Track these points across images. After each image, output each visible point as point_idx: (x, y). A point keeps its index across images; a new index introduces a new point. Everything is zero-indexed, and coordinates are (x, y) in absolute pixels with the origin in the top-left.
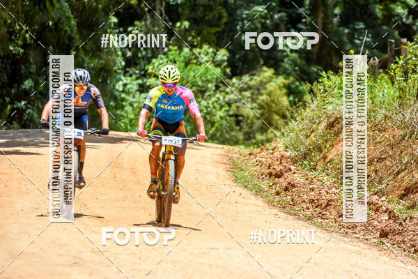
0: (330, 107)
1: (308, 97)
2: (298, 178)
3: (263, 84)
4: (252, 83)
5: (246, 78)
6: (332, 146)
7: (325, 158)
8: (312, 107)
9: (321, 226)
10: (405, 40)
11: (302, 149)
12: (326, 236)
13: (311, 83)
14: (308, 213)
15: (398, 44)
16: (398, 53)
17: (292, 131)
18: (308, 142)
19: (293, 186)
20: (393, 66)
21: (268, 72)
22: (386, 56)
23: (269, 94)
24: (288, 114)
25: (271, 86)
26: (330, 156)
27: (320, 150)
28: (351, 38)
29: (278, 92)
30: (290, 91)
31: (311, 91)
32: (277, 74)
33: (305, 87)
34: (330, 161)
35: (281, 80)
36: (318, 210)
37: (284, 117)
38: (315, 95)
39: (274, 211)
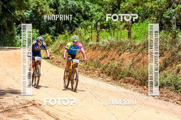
0: (60, 42)
1: (56, 40)
2: (54, 57)
3: (46, 37)
4: (44, 37)
5: (43, 36)
6: (61, 50)
7: (59, 52)
8: (57, 42)
9: (59, 67)
10: (76, 28)
11: (55, 50)
12: (60, 68)
13: (57, 37)
14: (56, 64)
15: (75, 28)
16: (75, 30)
17: (52, 47)
18: (56, 49)
19: (53, 58)
20: (74, 33)
21: (48, 34)
22: (72, 31)
23: (48, 39)
24: (52, 43)
25: (48, 37)
26: (61, 52)
27: (58, 51)
28: (65, 27)
29: (50, 39)
30: (52, 38)
31: (57, 38)
32: (49, 35)
33: (55, 37)
34: (61, 53)
35: (50, 36)
36: (58, 63)
37: (51, 44)
38: (57, 39)
39: (49, 63)
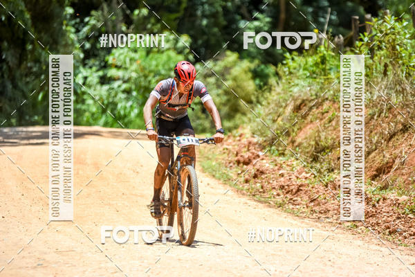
0: (296, 90)
1: (272, 81)
2: (266, 164)
3: (227, 69)
4: (217, 68)
5: (209, 64)
6: (300, 129)
7: (293, 142)
8: (278, 90)
9: (292, 213)
10: (369, 16)
12: (297, 222)
13: (276, 65)
14: (279, 199)
15: (362, 20)
16: (363, 30)
17: (258, 116)
18: (275, 126)
19: (262, 173)
20: (358, 43)
21: (232, 57)
22: (352, 33)
23: (235, 79)
24: (254, 99)
25: (236, 71)
26: (299, 140)
27: (288, 134)
28: (316, 16)
29: (243, 76)
30: (256, 74)
31: (277, 74)
32: (241, 58)
33: (271, 69)
34: (299, 145)
35: (246, 64)
36: (289, 196)
37: (250, 102)
38: (280, 78)
39: (244, 199)
